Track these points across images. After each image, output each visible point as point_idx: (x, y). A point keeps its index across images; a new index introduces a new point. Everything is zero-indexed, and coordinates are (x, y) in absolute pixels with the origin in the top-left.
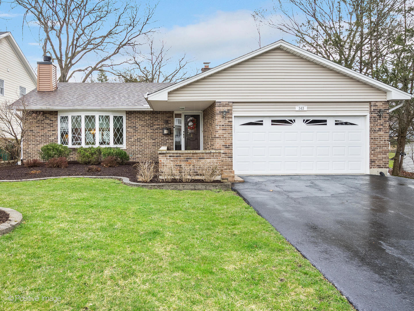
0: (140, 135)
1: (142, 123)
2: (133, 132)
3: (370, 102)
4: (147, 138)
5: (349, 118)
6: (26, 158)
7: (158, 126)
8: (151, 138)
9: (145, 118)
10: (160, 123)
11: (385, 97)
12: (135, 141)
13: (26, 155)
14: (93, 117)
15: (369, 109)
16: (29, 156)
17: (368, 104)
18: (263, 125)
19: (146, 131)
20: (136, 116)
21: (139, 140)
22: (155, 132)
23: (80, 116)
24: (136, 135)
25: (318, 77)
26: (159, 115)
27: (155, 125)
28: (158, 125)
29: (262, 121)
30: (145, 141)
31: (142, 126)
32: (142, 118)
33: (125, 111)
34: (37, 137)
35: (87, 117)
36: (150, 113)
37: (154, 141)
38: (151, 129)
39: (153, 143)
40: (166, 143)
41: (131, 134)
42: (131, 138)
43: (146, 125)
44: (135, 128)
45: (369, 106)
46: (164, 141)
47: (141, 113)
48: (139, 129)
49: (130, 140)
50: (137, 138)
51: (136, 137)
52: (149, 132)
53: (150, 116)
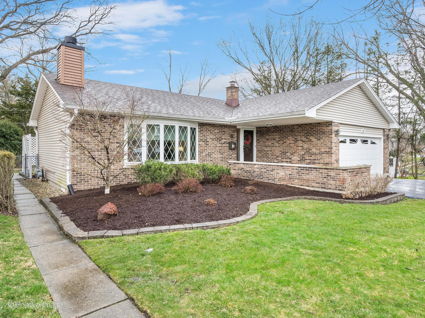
0: (210, 150)
1: (212, 136)
2: (205, 146)
3: (384, 129)
4: (216, 153)
5: (375, 139)
6: (78, 182)
7: (225, 141)
8: (220, 153)
9: (214, 131)
10: (227, 137)
11: (388, 126)
12: (207, 156)
13: (78, 178)
14: (173, 127)
15: (383, 134)
16: (82, 180)
17: (383, 130)
18: (346, 143)
19: (216, 145)
20: (207, 129)
21: (209, 155)
22: (223, 146)
23: (158, 125)
24: (207, 150)
25: (365, 108)
26: (226, 130)
27: (223, 139)
28: (225, 139)
29: (346, 140)
30: (215, 156)
31: (212, 140)
32: (212, 131)
33: (198, 122)
34: (94, 151)
35: (166, 127)
36: (219, 127)
37: (222, 156)
38: (220, 143)
39: (221, 157)
40: (232, 157)
41: (203, 148)
42: (203, 153)
43: (215, 139)
44: (206, 141)
45: (383, 132)
46: (230, 156)
47: (212, 126)
48: (210, 143)
49: (202, 155)
50: (208, 153)
51: (207, 151)
52: (218, 147)
53: (219, 130)
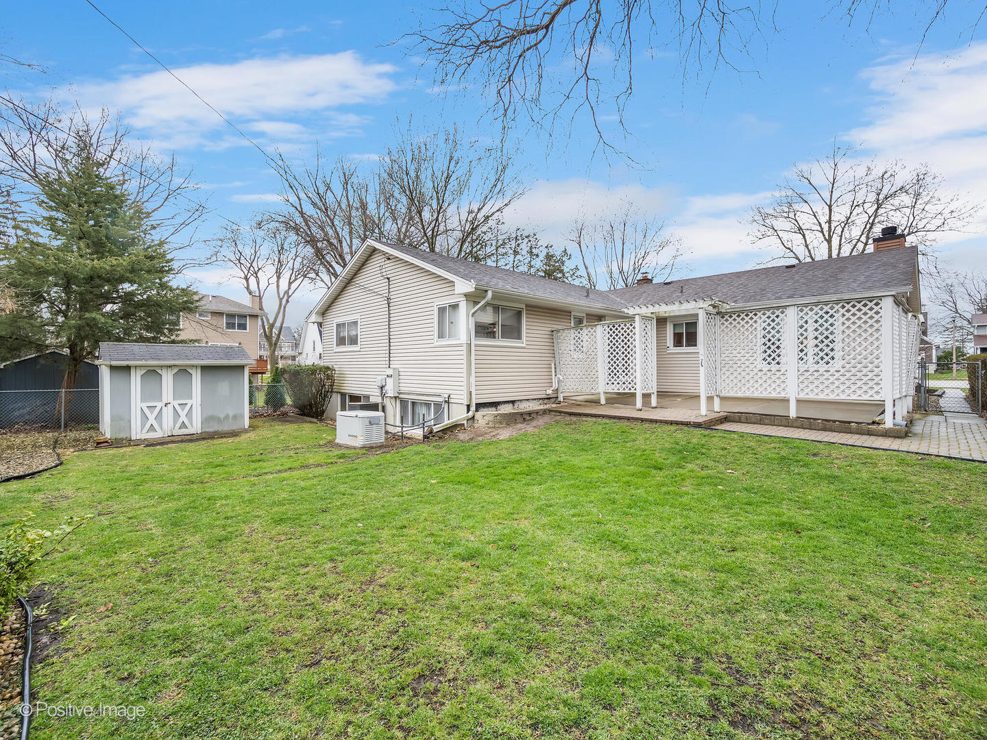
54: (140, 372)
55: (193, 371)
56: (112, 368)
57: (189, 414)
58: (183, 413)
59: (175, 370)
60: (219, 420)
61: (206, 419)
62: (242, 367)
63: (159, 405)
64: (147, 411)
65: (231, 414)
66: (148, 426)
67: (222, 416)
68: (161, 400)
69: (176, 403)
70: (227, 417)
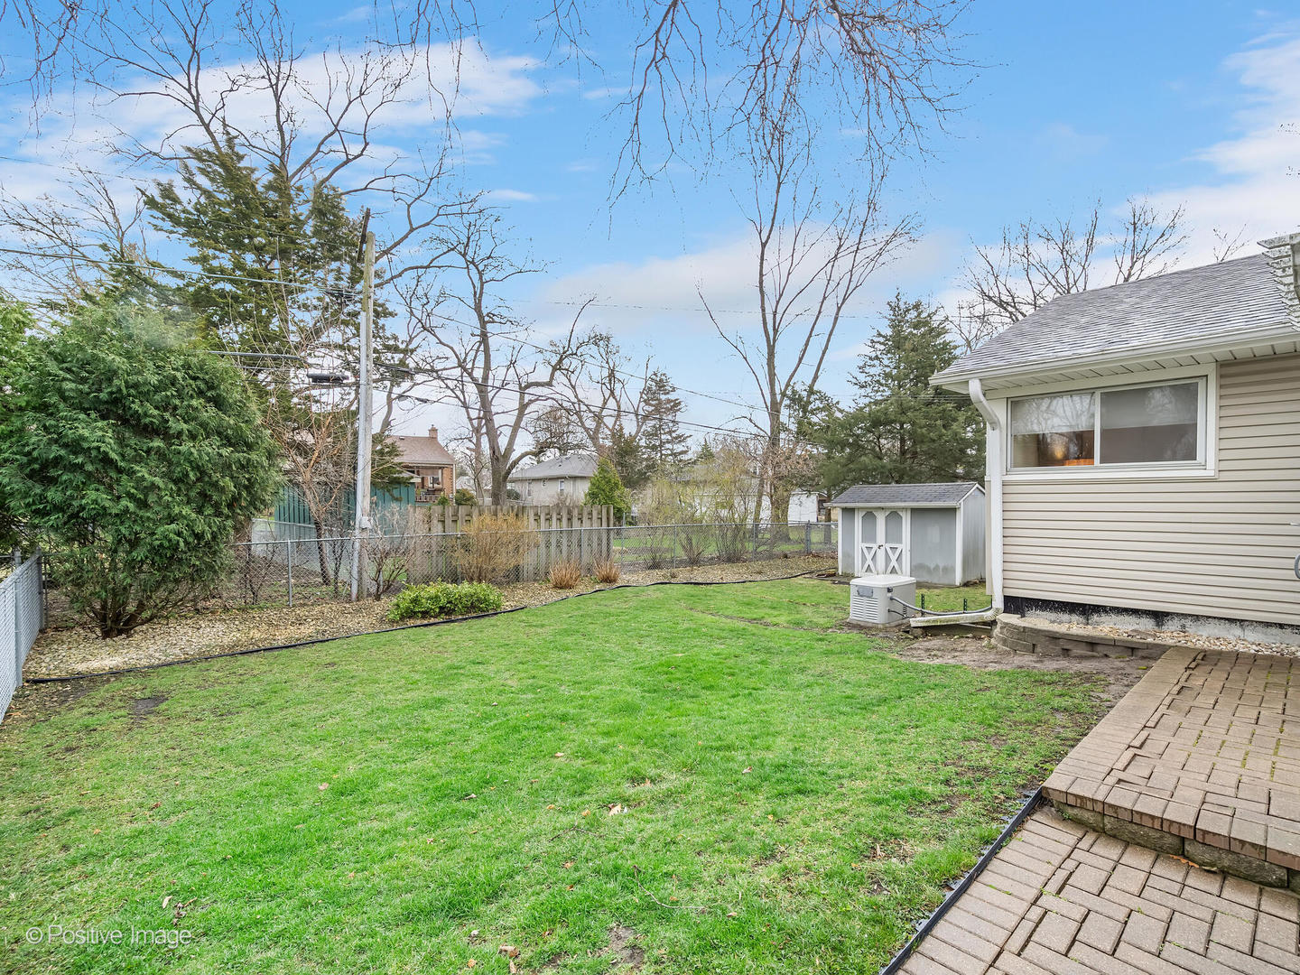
54: (862, 513)
55: (902, 514)
56: (845, 510)
57: (899, 559)
58: (894, 558)
59: (887, 513)
60: (929, 571)
61: (916, 567)
62: (953, 510)
63: (875, 547)
64: (865, 550)
65: (941, 566)
66: (866, 566)
67: (932, 566)
68: (875, 542)
69: (888, 546)
70: (937, 567)
